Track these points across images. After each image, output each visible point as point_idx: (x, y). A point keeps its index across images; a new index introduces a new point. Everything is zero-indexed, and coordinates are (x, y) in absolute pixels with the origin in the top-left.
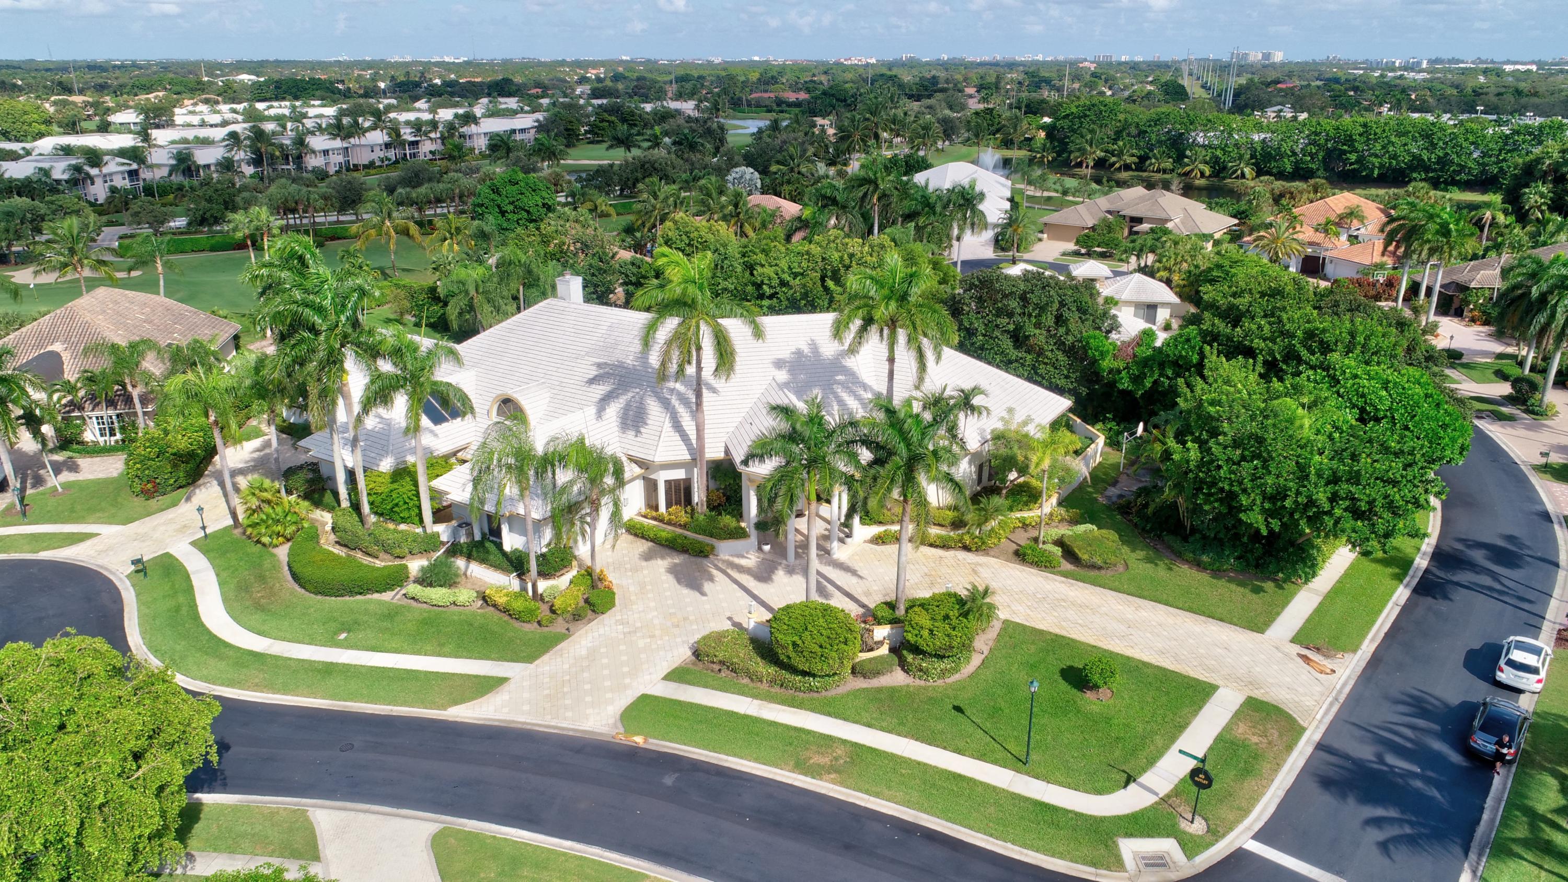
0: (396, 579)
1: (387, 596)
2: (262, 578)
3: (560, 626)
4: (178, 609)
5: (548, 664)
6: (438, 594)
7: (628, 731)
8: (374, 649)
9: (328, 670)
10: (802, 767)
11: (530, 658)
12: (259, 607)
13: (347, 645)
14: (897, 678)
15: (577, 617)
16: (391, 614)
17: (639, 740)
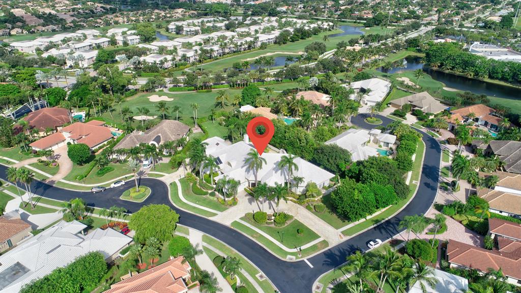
0: (206, 193)
1: (204, 196)
2: (188, 189)
3: (227, 207)
4: (175, 193)
5: (225, 213)
6: (211, 198)
7: (232, 226)
8: (201, 205)
9: (195, 208)
10: (252, 236)
11: (222, 211)
12: (187, 195)
13: (198, 204)
14: (273, 225)
15: (231, 205)
16: (205, 199)
17: (232, 228)
